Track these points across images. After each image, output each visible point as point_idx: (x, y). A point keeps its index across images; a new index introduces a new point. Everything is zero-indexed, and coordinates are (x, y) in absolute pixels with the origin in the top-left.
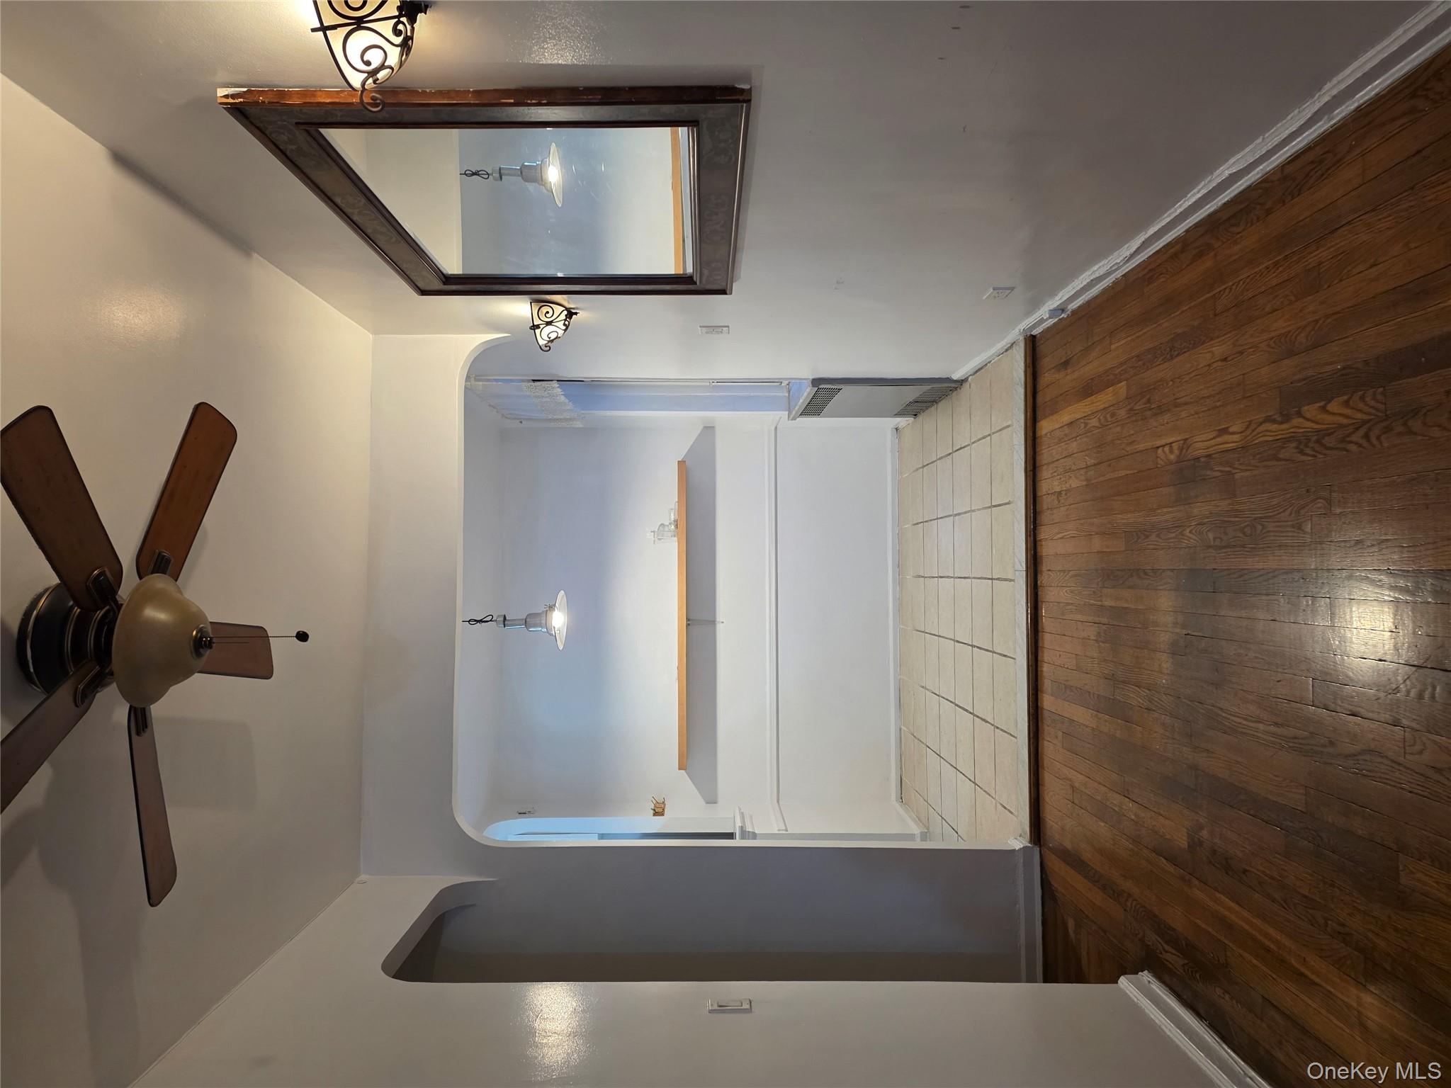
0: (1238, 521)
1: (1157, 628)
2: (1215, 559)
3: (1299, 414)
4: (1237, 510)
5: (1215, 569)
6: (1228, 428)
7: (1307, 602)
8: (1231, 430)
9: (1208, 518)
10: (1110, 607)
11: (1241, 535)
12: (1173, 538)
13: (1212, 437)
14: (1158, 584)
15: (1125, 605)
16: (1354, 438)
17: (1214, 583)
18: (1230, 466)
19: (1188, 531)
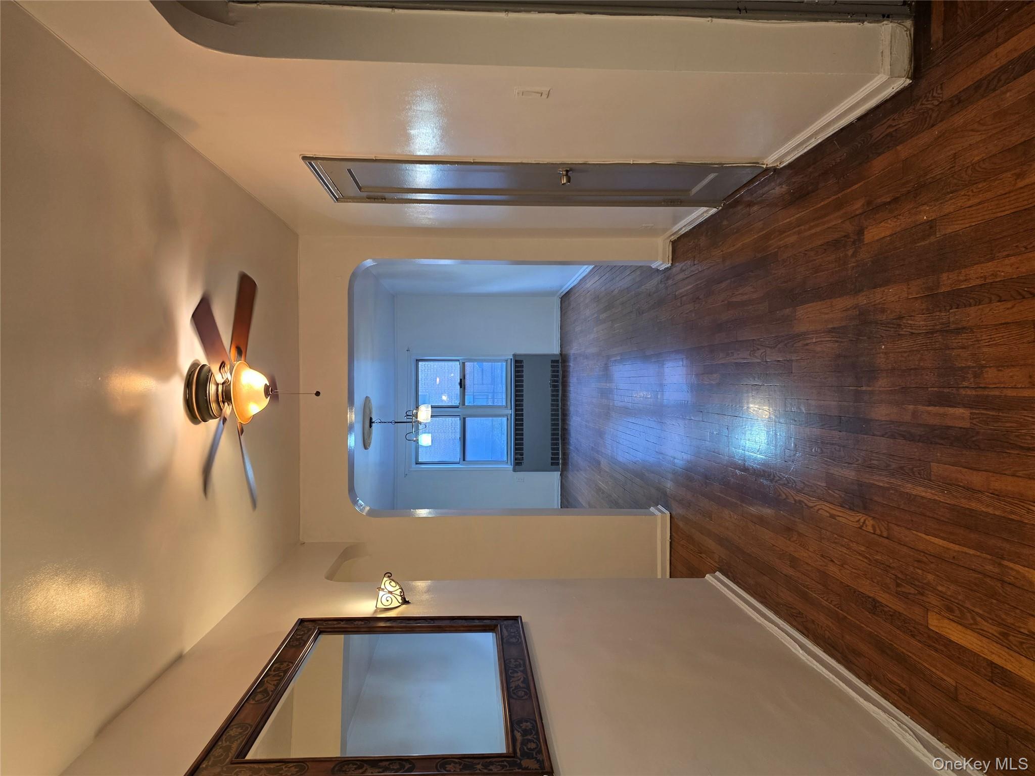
0: (825, 457)
1: (891, 389)
2: (840, 438)
3: (795, 500)
4: (826, 464)
5: (840, 431)
6: (830, 517)
7: (794, 409)
8: (828, 515)
9: (844, 466)
10: (956, 407)
11: (823, 449)
12: (874, 460)
13: (841, 518)
14: (888, 426)
15: (930, 408)
16: (778, 478)
17: (840, 422)
18: (828, 492)
19: (860, 461)
